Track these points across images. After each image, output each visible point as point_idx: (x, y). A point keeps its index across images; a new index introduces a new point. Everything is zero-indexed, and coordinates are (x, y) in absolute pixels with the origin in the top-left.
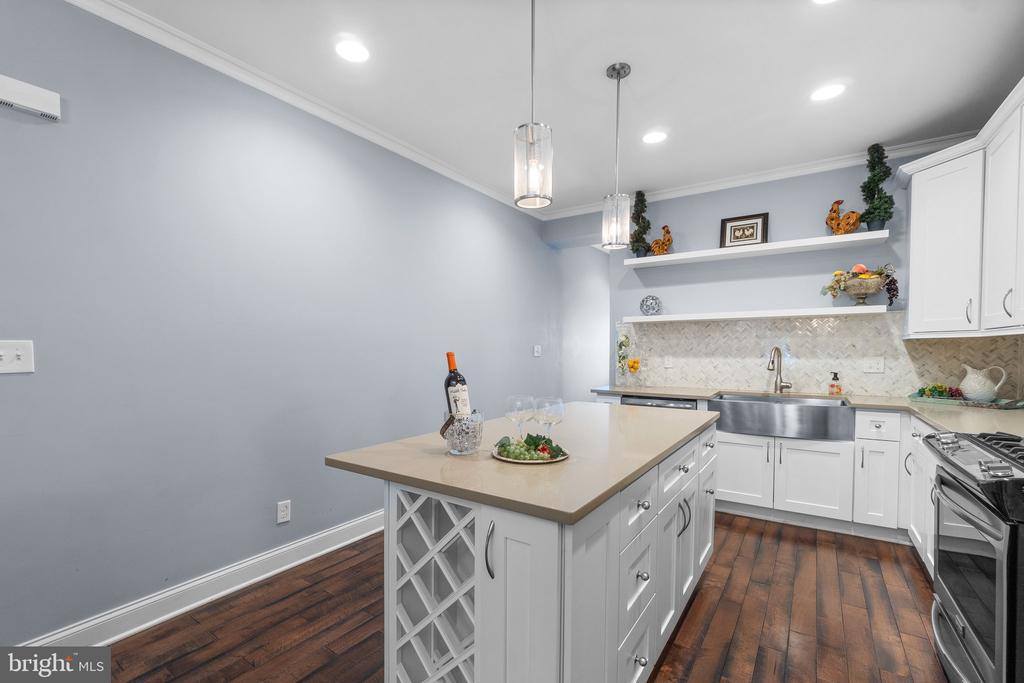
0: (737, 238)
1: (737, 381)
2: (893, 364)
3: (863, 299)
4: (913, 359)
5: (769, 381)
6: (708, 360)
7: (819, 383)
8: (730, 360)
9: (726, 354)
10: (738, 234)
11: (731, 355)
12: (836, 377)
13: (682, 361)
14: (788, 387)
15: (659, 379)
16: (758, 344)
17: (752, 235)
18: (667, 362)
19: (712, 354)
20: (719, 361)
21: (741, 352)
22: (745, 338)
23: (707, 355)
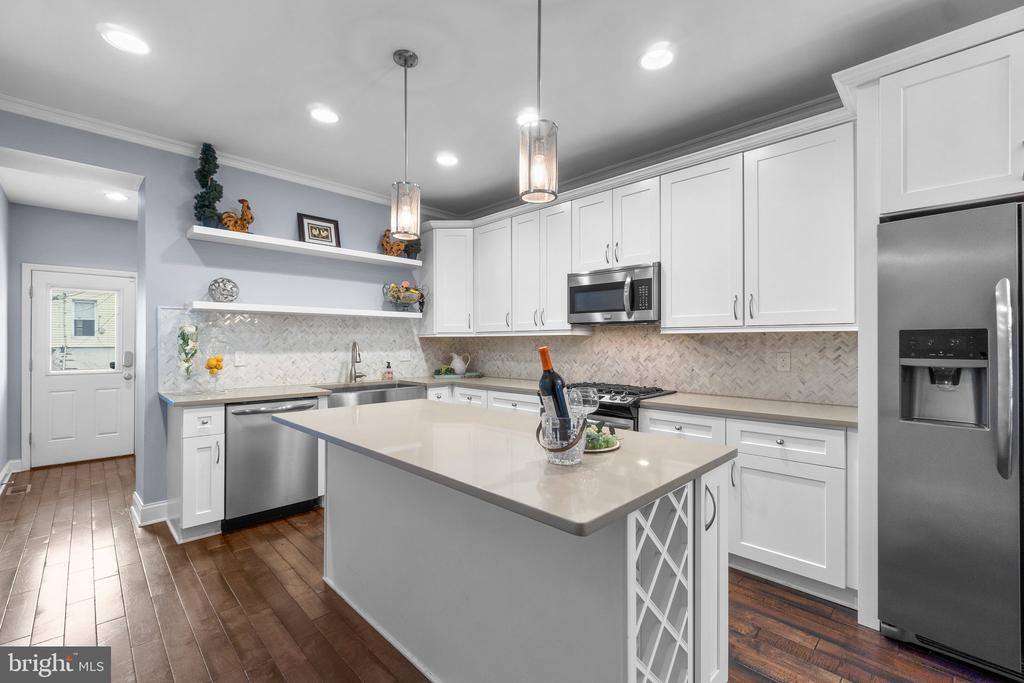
0: (315, 236)
1: (315, 375)
2: (414, 354)
3: (405, 306)
4: (424, 350)
5: (341, 373)
6: (285, 355)
7: (375, 371)
8: (309, 355)
9: (304, 349)
10: (316, 232)
11: (308, 349)
12: (389, 367)
13: (257, 357)
14: (360, 377)
15: (228, 380)
16: (331, 339)
17: (327, 237)
18: (237, 359)
19: (291, 349)
20: (296, 356)
21: (319, 347)
22: (321, 333)
23: (285, 350)
